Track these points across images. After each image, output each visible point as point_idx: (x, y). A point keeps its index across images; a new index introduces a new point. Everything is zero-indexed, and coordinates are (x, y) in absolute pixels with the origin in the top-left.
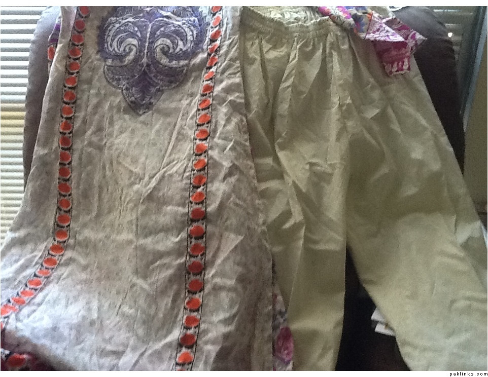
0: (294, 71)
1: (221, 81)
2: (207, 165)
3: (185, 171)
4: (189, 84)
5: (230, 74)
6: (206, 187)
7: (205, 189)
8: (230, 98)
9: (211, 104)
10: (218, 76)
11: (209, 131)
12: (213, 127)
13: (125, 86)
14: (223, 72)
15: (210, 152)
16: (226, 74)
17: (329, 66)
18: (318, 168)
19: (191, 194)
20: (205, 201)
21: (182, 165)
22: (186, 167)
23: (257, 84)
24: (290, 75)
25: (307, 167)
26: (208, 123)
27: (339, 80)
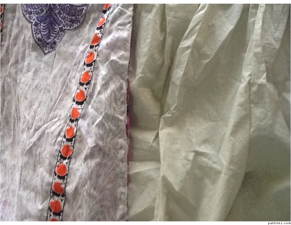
0: (198, 27)
1: (110, 33)
2: (74, 137)
3: (59, 134)
4: (88, 27)
5: (119, 25)
6: (70, 162)
7: (68, 164)
8: (114, 57)
9: (95, 61)
10: (107, 26)
11: (85, 95)
12: (90, 90)
13: (35, 21)
14: (113, 22)
15: (80, 121)
16: (116, 24)
17: (251, 20)
18: (206, 160)
19: (58, 163)
20: (66, 177)
21: (59, 126)
22: (61, 129)
23: (148, 41)
24: (193, 32)
25: (191, 156)
26: (87, 84)
27: (256, 46)
